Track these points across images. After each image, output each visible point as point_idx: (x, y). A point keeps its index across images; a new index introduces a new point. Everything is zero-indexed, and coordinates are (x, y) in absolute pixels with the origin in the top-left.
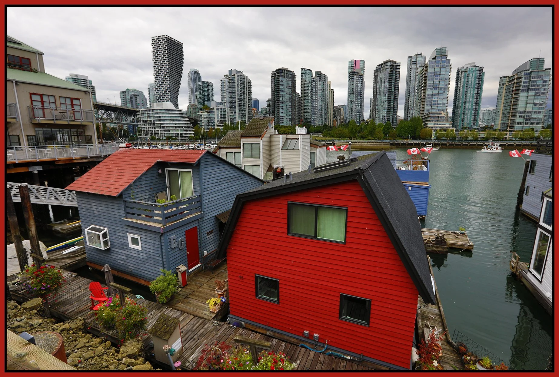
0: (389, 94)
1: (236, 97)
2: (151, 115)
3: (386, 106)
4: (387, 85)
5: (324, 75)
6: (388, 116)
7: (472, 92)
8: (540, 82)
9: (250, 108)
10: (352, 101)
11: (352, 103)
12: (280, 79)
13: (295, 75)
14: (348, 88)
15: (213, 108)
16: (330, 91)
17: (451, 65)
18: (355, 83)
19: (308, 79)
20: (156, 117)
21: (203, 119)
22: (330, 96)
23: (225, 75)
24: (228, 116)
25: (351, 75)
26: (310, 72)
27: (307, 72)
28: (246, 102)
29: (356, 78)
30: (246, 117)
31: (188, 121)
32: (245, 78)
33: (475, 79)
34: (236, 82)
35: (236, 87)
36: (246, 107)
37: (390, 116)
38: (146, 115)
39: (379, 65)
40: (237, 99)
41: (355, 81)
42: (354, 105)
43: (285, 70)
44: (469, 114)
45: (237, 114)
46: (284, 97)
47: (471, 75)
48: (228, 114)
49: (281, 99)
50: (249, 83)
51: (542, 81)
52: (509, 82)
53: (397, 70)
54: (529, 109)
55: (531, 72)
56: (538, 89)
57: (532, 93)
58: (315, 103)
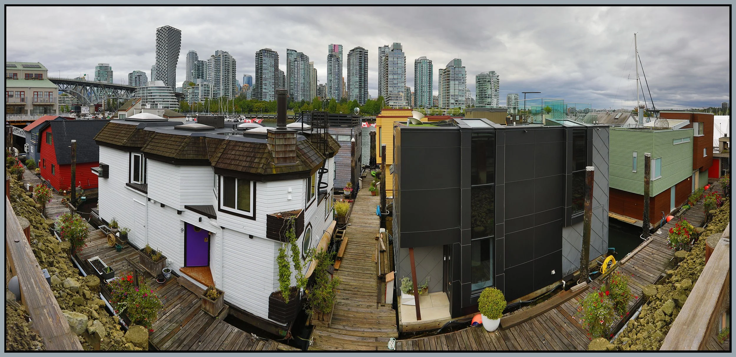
0: (360, 76)
1: (221, 74)
2: (145, 92)
3: (358, 86)
4: (358, 67)
5: (306, 56)
6: (360, 95)
7: (426, 79)
8: (460, 75)
9: (234, 84)
10: (330, 80)
11: (330, 82)
12: (264, 58)
13: (278, 56)
14: (328, 69)
15: (198, 85)
16: (313, 70)
17: (405, 57)
18: (333, 64)
19: (292, 58)
20: (149, 93)
21: (188, 94)
22: (313, 75)
23: (212, 55)
24: (211, 92)
25: (329, 57)
26: (295, 52)
27: (293, 52)
28: (230, 79)
29: (334, 60)
30: (230, 92)
31: (174, 96)
32: (230, 58)
33: (427, 69)
34: (221, 61)
35: (221, 65)
36: (230, 84)
37: (361, 95)
38: (141, 92)
39: (351, 51)
40: (221, 76)
41: (333, 62)
42: (333, 83)
43: (268, 51)
44: (425, 96)
45: (221, 90)
46: (268, 74)
47: (424, 65)
48: (211, 89)
49: (264, 76)
50: (234, 62)
51: (461, 75)
52: (444, 73)
53: (366, 56)
54: (457, 93)
55: (455, 68)
56: (460, 80)
57: (457, 82)
58: (297, 81)
